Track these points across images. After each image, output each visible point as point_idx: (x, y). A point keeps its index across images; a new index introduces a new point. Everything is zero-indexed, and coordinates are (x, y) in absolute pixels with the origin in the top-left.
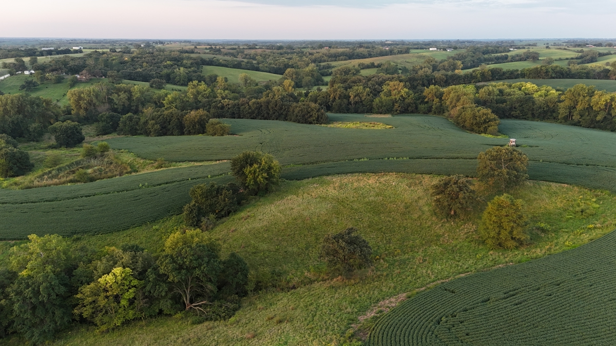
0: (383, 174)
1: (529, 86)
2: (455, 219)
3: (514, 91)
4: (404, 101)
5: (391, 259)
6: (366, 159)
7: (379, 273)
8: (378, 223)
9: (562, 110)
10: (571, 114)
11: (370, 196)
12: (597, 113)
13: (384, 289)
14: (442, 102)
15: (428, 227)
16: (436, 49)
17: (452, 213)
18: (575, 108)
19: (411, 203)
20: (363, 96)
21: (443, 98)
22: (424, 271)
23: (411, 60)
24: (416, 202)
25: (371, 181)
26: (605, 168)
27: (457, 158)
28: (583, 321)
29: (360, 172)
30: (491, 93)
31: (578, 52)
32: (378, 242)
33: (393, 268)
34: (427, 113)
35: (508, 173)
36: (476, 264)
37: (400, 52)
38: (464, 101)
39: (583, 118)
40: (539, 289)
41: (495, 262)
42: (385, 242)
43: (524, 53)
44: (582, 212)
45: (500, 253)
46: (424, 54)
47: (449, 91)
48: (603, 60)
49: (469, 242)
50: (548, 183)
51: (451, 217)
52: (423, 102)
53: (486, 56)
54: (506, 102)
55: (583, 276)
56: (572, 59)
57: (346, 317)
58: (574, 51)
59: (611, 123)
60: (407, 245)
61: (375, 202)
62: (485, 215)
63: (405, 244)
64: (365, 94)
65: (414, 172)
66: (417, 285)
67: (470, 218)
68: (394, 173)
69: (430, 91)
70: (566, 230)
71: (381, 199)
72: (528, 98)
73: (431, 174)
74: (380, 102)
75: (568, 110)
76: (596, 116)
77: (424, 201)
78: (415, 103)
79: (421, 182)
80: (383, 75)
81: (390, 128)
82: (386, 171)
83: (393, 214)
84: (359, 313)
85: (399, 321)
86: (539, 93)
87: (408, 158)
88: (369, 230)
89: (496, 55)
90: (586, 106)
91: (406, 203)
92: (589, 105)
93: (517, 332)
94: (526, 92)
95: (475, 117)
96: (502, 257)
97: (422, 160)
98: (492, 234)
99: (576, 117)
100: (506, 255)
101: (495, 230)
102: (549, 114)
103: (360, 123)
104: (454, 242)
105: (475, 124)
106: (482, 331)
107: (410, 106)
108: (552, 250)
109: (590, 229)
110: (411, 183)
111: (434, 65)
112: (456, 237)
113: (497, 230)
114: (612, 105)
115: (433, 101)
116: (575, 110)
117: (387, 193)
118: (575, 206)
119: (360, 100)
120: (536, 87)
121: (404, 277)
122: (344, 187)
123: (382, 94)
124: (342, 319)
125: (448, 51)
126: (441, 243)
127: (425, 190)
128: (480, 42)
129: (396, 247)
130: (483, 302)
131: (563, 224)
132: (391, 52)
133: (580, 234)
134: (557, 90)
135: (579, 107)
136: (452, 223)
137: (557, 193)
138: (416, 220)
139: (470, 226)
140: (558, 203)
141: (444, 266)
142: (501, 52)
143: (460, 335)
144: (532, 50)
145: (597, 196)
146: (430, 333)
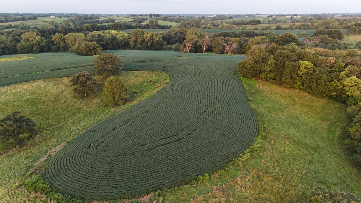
0: (34, 81)
1: (113, 32)
2: (88, 98)
3: (106, 35)
4: (40, 44)
5: (51, 128)
6: (18, 75)
7: (44, 138)
8: (37, 111)
9: (132, 43)
10: (136, 45)
11: (27, 96)
12: (148, 42)
13: (50, 144)
14: (66, 44)
15: (72, 105)
16: (55, 17)
17: (85, 95)
18: (137, 41)
19: (58, 95)
20: (7, 43)
21: (66, 41)
22: (75, 128)
23: (40, 23)
24: (61, 93)
25: (26, 86)
26: (156, 61)
27: (82, 66)
28: (161, 122)
29: (15, 83)
30: (94, 36)
31: (133, 18)
32: (40, 121)
33: (54, 132)
34: (57, 51)
35: (112, 67)
36: (105, 116)
37: (30, 19)
38: (79, 40)
39: (142, 46)
40: (139, 116)
41: (115, 112)
42: (45, 120)
43: (107, 19)
44: (151, 81)
45: (117, 108)
46: (48, 20)
47: (69, 37)
48: (145, 22)
49: (99, 107)
50: (132, 71)
51: (85, 97)
52: (53, 45)
53: (87, 21)
54: (103, 41)
55: (157, 105)
56: (131, 22)
57: (24, 167)
58: (131, 18)
59: (154, 47)
60: (61, 118)
61: (32, 98)
62: (104, 89)
63: (59, 118)
64: (8, 41)
65: (56, 77)
66: (72, 135)
67: (96, 96)
68: (42, 80)
69: (56, 37)
70: (146, 91)
71: (36, 96)
72: (114, 38)
73: (67, 76)
74: (22, 46)
75: (134, 43)
76: (147, 44)
77: (66, 92)
78: (48, 45)
79: (62, 82)
80: (19, 30)
81: (33, 58)
82: (36, 79)
83: (47, 103)
84: (33, 162)
85: (64, 155)
86: (119, 35)
87: (50, 71)
88: (31, 116)
89: (92, 20)
90: (142, 39)
91: (54, 95)
92: (143, 39)
93: (133, 136)
94: (112, 35)
95: (87, 46)
96: (118, 110)
97: (59, 70)
98: (110, 99)
99: (139, 46)
100: (120, 108)
101: (111, 96)
102: (126, 46)
103: (9, 58)
104: (90, 109)
105: (89, 51)
106: (115, 142)
107: (45, 47)
108: (141, 100)
109: (155, 88)
110: (55, 83)
111: (55, 25)
112: (91, 107)
113: (112, 96)
114: (153, 38)
115: (60, 43)
116: (137, 42)
117: (39, 92)
118: (147, 79)
119: (5, 46)
120: (117, 32)
121: (62, 134)
122: (4, 94)
123: (22, 41)
124: (21, 169)
125: (63, 18)
126: (82, 112)
127: (66, 86)
128: (82, 14)
129: (53, 121)
130: (112, 130)
131: (144, 88)
132: (23, 19)
133: (152, 91)
134: (127, 33)
135: (139, 40)
136: (87, 100)
137: (138, 75)
138: (63, 103)
139: (97, 100)
140: (139, 80)
141: (87, 122)
142: (95, 19)
143: (103, 148)
144: (111, 17)
145: (155, 74)
146: (85, 154)
